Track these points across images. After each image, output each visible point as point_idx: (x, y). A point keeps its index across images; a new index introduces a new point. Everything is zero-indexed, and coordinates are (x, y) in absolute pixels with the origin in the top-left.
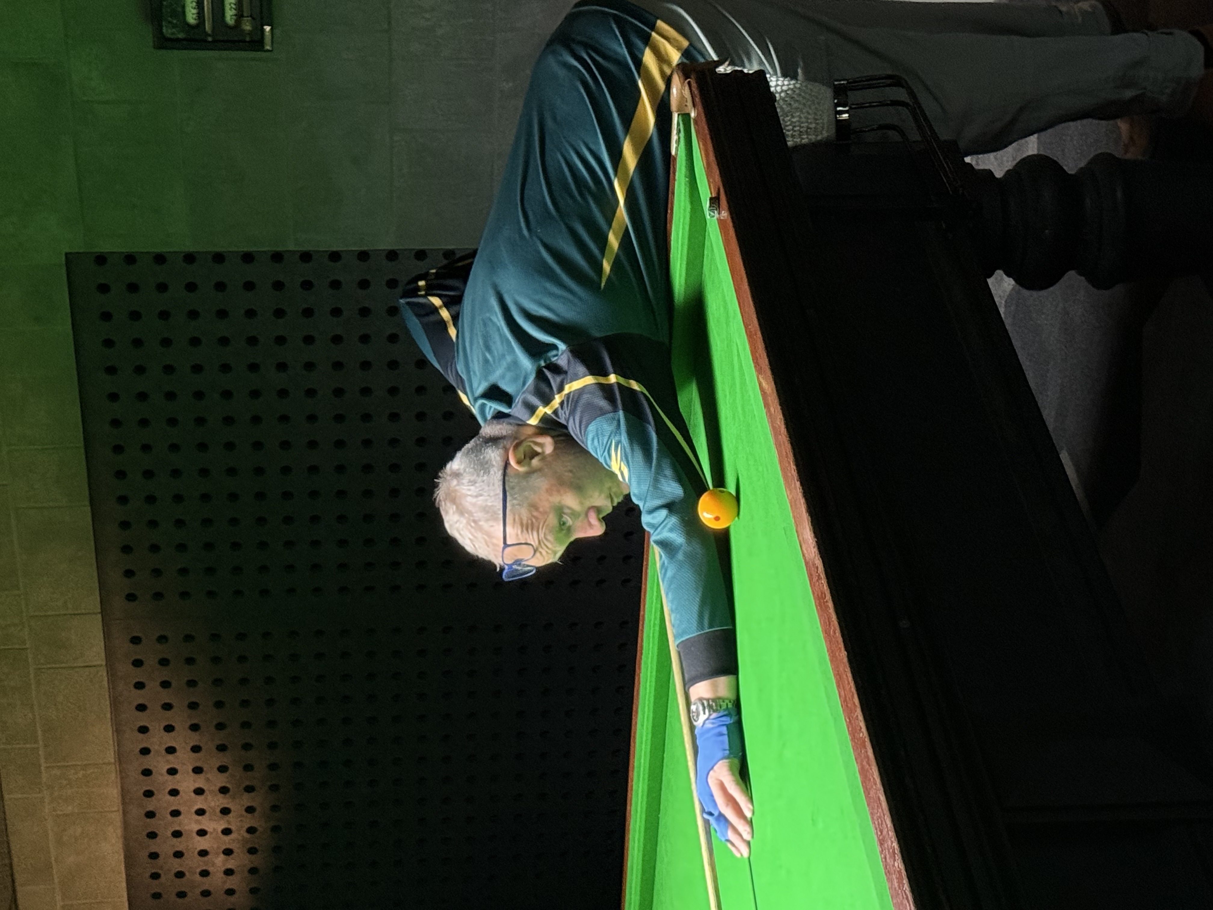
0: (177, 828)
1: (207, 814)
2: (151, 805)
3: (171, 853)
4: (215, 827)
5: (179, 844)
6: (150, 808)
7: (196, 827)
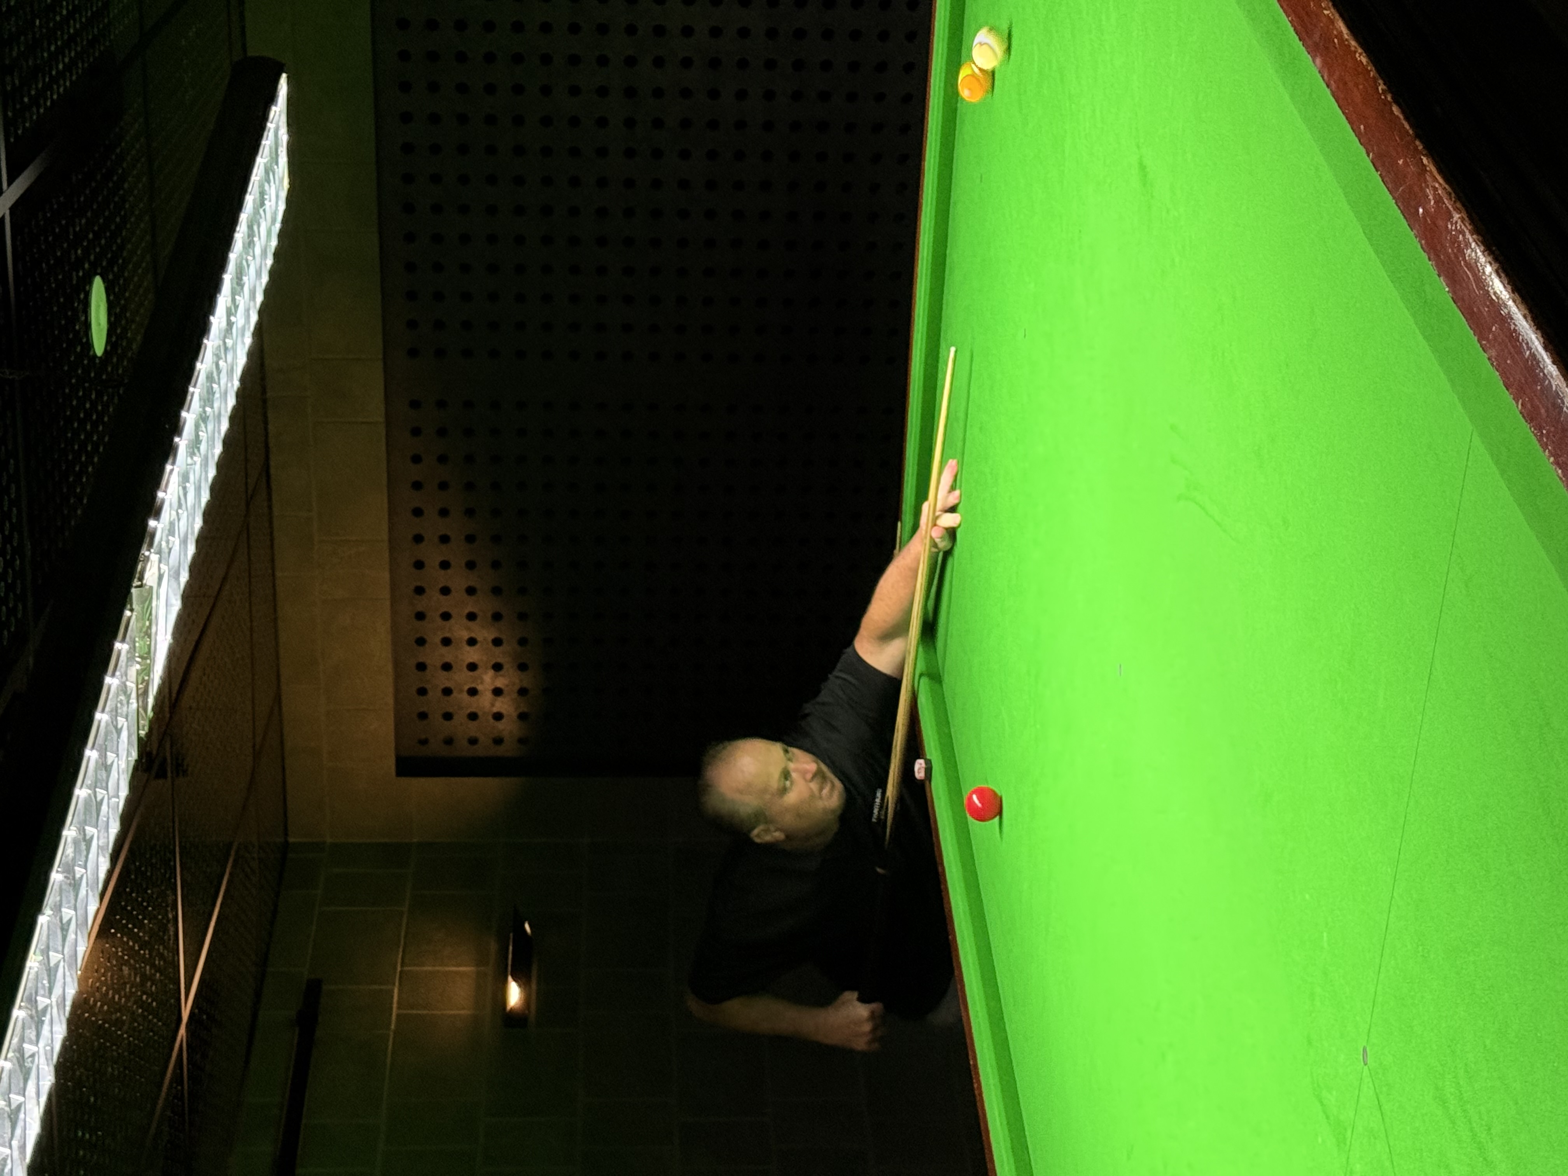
0: (448, 635)
1: (479, 619)
2: (421, 604)
3: (439, 664)
4: (486, 635)
5: (447, 654)
6: (420, 608)
7: (466, 635)
